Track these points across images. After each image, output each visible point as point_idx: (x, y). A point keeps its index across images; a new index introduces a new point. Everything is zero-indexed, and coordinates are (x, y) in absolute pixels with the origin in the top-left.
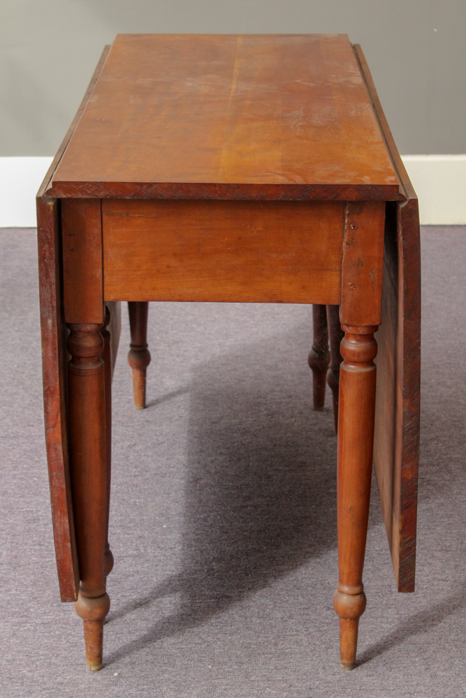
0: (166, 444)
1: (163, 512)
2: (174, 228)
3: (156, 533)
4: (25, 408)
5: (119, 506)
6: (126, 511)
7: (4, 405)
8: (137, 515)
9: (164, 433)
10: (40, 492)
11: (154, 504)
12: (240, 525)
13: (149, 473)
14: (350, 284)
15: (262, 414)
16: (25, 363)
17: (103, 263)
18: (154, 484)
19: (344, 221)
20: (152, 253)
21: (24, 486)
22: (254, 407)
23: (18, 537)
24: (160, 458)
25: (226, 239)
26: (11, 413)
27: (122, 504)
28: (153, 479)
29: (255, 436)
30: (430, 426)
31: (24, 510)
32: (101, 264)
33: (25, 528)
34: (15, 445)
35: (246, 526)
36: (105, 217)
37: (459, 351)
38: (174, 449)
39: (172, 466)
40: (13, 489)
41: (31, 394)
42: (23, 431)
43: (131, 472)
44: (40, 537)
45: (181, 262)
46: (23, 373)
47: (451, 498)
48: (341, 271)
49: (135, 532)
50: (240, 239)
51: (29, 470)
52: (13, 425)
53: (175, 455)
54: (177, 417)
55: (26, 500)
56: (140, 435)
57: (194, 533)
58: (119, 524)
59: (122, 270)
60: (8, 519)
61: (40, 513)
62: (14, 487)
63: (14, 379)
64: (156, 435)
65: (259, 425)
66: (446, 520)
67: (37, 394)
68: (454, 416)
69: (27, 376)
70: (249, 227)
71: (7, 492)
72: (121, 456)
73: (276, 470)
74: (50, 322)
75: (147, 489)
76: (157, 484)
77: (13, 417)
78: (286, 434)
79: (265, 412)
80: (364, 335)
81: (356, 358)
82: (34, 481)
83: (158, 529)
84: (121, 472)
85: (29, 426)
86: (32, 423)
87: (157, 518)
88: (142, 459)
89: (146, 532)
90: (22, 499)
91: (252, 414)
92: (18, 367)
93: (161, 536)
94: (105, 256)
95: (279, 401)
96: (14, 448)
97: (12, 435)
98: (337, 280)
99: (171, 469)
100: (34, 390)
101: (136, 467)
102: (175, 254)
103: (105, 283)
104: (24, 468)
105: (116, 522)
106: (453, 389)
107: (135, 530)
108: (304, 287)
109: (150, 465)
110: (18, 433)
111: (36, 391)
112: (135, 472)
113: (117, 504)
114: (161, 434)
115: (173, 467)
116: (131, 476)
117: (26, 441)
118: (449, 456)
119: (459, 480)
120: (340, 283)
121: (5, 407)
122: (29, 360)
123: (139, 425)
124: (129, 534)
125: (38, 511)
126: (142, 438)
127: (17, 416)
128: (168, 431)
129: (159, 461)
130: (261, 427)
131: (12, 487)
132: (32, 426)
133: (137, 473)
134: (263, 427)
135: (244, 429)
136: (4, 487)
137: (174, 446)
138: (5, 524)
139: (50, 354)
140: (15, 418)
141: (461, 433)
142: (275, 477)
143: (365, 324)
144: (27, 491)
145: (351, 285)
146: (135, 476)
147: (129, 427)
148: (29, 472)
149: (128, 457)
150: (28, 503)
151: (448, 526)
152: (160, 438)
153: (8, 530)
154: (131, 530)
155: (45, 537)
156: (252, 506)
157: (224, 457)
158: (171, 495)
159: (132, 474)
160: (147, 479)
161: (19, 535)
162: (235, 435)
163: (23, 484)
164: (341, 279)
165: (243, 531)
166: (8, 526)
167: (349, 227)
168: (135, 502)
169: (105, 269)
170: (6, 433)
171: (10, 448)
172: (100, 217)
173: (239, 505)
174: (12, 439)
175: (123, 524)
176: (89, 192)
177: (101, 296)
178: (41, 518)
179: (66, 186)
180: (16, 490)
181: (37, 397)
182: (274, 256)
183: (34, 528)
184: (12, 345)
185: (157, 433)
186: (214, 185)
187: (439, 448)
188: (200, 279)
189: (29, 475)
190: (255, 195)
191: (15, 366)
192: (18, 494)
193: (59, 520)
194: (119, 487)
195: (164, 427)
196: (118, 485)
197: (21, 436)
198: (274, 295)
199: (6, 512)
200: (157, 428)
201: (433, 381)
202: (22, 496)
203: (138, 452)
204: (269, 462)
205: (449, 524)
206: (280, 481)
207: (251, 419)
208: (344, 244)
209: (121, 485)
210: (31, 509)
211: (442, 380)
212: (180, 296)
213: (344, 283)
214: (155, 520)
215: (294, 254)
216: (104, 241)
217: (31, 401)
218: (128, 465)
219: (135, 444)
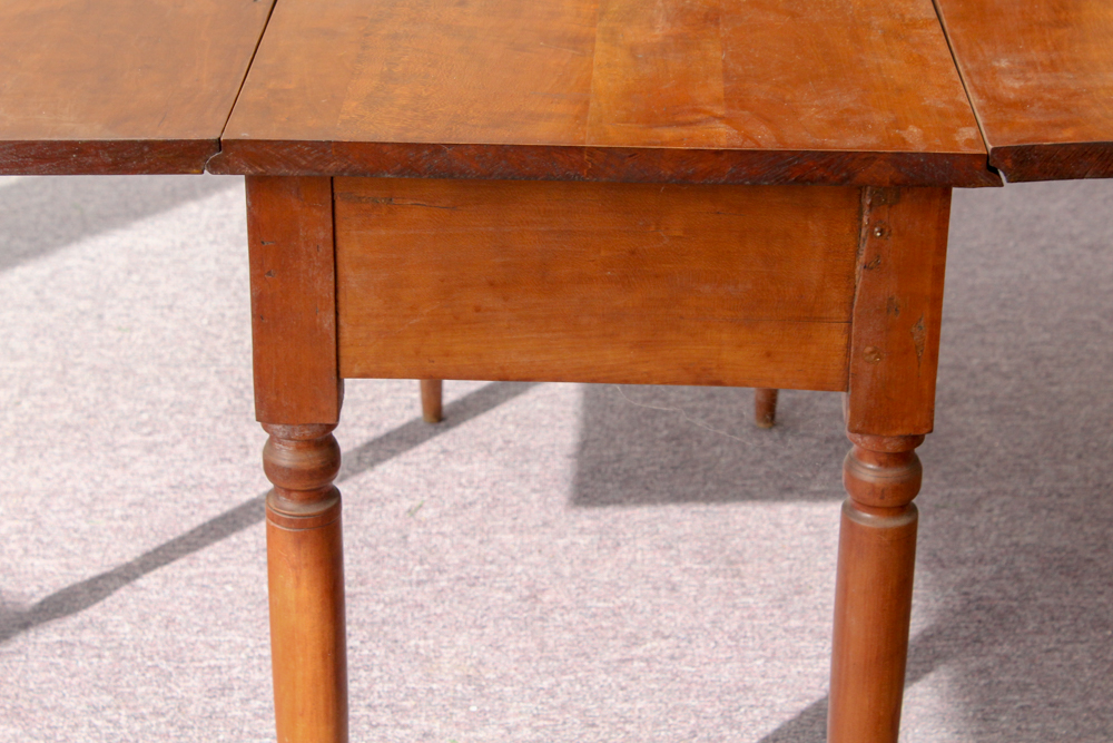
0: (479, 507)
1: (471, 672)
2: (491, 229)
3: (457, 724)
4: (218, 418)
5: (387, 657)
6: (400, 670)
7: (180, 412)
8: (421, 679)
9: (476, 479)
10: (237, 620)
11: (453, 651)
12: (619, 706)
13: (445, 576)
14: (869, 349)
15: (659, 435)
16: (223, 316)
17: (336, 301)
18: (455, 604)
19: (861, 220)
20: (442, 281)
21: (207, 605)
22: (643, 421)
23: (190, 733)
24: (467, 541)
25: (603, 253)
26: (192, 429)
27: (393, 651)
28: (452, 589)
29: (647, 488)
30: (974, 469)
31: (205, 664)
32: (333, 302)
33: (204, 710)
34: (195, 506)
35: (630, 710)
36: (340, 206)
37: (1020, 294)
38: (494, 519)
39: (489, 558)
40: (185, 613)
41: (230, 386)
42: (212, 474)
43: (410, 574)
44: (232, 731)
45: (506, 299)
46: (218, 337)
47: (1024, 641)
48: (850, 322)
49: (416, 722)
50: (633, 253)
51: (218, 566)
52: (195, 459)
53: (495, 532)
54: (499, 443)
55: (210, 639)
56: (431, 484)
57: (530, 725)
58: (385, 702)
59: (378, 316)
60: (173, 686)
61: (235, 672)
62: (187, 608)
63: (200, 350)
64: (460, 485)
65: (653, 464)
66: (1017, 697)
67: (241, 386)
68: (1019, 444)
69: (224, 346)
70: (653, 228)
71: (174, 621)
72: (394, 535)
73: (685, 570)
75: (440, 616)
76: (460, 602)
77: (194, 440)
78: (705, 484)
79: (665, 433)
80: (896, 454)
81: (877, 502)
82: (227, 594)
83: (460, 715)
84: (393, 573)
85: (223, 460)
86: (228, 455)
87: (459, 687)
88: (434, 541)
89: (438, 724)
90: (202, 638)
91: (641, 436)
92: (210, 324)
93: (466, 731)
94: (342, 286)
95: (691, 405)
96: (193, 514)
97: (192, 482)
98: (841, 341)
99: (488, 567)
100: (236, 376)
101: (421, 562)
102: (492, 284)
103: (342, 341)
104: (209, 562)
105: (380, 697)
106: (1013, 381)
107: (416, 717)
108: (768, 355)
109: (447, 557)
110: (202, 476)
111: (240, 380)
112: (418, 573)
113: (383, 653)
114: (471, 482)
115: (492, 562)
116: (410, 584)
117: (216, 497)
118: (1015, 539)
119: (1036, 599)
120: (848, 346)
121: (180, 417)
122: (231, 307)
123: (429, 461)
124: (404, 727)
125: (230, 667)
126: (434, 492)
127: (203, 437)
128: (483, 474)
129: (466, 547)
130: (657, 468)
131: (184, 608)
132: (230, 460)
133: (424, 577)
134: (662, 468)
135: (626, 471)
136: (169, 607)
137: (494, 512)
138: (166, 699)
140: (199, 441)
141: (1035, 485)
142: (685, 589)
143: (900, 432)
144: (212, 617)
145: (872, 353)
146: (419, 583)
147: (410, 464)
148: (219, 571)
149: (405, 537)
150: (213, 647)
151: (1021, 713)
152: (468, 492)
153: (171, 713)
154: (409, 716)
155: (241, 732)
156: (641, 659)
157: (588, 538)
158: (487, 631)
159: (414, 577)
160: (442, 590)
161: (192, 728)
162: (609, 486)
163: (204, 600)
164: (849, 338)
165: (625, 722)
166: (172, 704)
167: (872, 234)
168: (417, 647)
169: (342, 313)
170: (180, 478)
171: (186, 512)
172: (330, 205)
173: (617, 656)
174: (190, 491)
175: (392, 701)
176: (304, 163)
177: (334, 368)
178: (236, 684)
179: (253, 150)
180: (191, 614)
181: (242, 392)
182: (707, 288)
183: (222, 711)
184: (202, 274)
185: (463, 481)
186: (580, 150)
187: (995, 519)
188: (547, 335)
189: (218, 579)
190: (669, 173)
191: (205, 321)
192: (195, 624)
194: (388, 610)
195: (476, 466)
196: (386, 605)
197: (207, 485)
198: (705, 370)
199: (171, 669)
200: (462, 469)
201: (975, 361)
202: (203, 630)
203: (425, 526)
204: (673, 552)
205: (1022, 708)
206: (696, 600)
207: (639, 449)
208: (859, 268)
209: (391, 603)
210: (218, 663)
211: (992, 360)
212: (502, 368)
213: (856, 348)
214: (455, 691)
215: (749, 286)
216: (339, 254)
217: (229, 402)
218: (405, 558)
219: (421, 506)
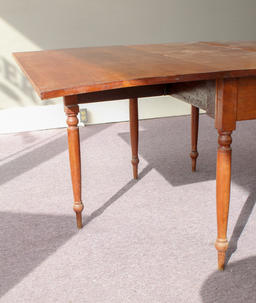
20: (254, 100)
32: (236, 106)
59: (243, 108)
74: (178, 79)
94: (238, 103)
103: (237, 114)
139: (164, 80)
172: (237, 86)
177: (236, 119)
193: (85, 89)
216: (238, 96)
